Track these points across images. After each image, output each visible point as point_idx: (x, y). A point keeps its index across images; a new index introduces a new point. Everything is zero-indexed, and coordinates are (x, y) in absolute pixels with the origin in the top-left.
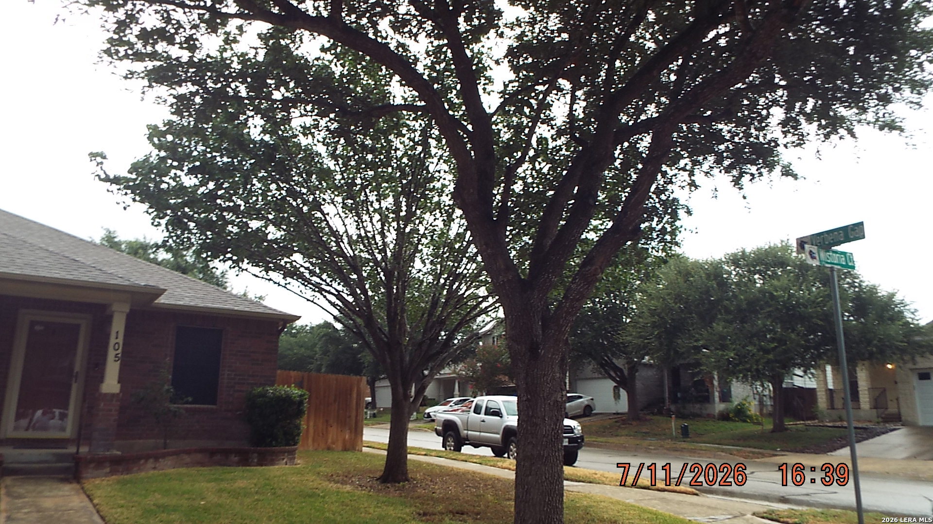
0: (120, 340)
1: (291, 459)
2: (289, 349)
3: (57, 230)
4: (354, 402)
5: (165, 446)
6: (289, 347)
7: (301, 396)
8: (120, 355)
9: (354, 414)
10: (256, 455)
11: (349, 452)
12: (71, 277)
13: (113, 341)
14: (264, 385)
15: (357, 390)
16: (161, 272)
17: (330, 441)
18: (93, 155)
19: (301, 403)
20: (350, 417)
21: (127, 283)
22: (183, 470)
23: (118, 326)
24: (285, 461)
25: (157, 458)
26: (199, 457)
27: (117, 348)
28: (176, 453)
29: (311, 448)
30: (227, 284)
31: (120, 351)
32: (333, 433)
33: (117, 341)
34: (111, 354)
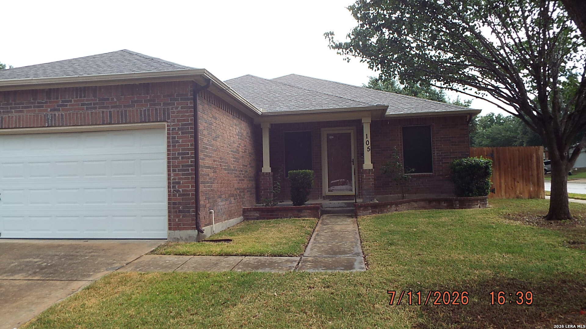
0: (369, 139)
1: (483, 204)
2: (499, 134)
3: (336, 83)
4: (535, 165)
5: (403, 197)
6: (499, 132)
7: (487, 163)
8: (370, 148)
9: (535, 173)
10: (457, 202)
11: (533, 200)
12: (338, 107)
13: (365, 140)
14: (461, 158)
15: (536, 156)
16: (391, 96)
17: (518, 192)
18: (327, 35)
19: (487, 167)
20: (532, 175)
21: (367, 105)
22: (413, 211)
23: (367, 131)
24: (478, 205)
25: (397, 204)
26: (422, 203)
27: (368, 144)
28: (409, 202)
29: (504, 197)
30: (445, 97)
31: (370, 145)
32: (520, 186)
33: (367, 140)
34: (366, 147)
